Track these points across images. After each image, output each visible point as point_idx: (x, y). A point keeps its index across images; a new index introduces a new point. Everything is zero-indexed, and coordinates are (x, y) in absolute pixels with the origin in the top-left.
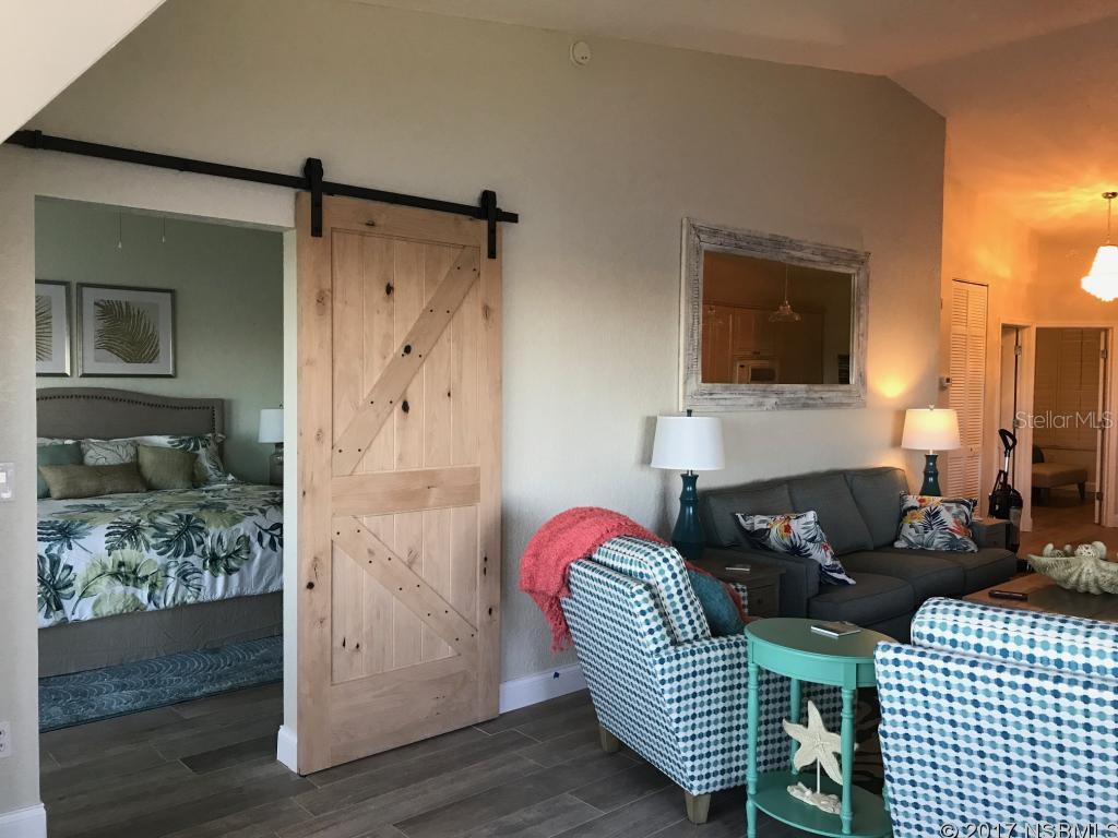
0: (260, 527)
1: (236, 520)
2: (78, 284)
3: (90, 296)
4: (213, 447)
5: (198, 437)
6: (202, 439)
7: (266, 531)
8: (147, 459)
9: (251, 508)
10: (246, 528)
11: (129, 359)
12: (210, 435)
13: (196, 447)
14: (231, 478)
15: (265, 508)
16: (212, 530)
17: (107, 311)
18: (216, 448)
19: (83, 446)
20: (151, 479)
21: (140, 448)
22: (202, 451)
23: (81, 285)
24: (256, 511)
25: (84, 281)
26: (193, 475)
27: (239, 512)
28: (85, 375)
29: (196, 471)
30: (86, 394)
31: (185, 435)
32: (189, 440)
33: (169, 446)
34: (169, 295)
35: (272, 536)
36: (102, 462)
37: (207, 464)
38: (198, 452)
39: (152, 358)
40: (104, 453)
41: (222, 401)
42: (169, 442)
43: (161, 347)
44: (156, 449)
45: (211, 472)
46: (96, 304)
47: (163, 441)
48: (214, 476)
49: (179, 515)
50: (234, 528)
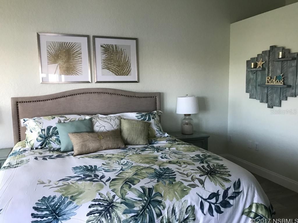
0: (202, 197)
1: (184, 192)
2: (93, 36)
3: (99, 42)
4: (157, 118)
5: (150, 113)
6: (152, 114)
7: (205, 200)
8: (125, 126)
9: (193, 180)
10: (192, 199)
11: (117, 73)
12: (155, 112)
13: (149, 119)
14: (166, 135)
15: (203, 178)
16: (168, 203)
17: (107, 49)
18: (159, 119)
19: (93, 120)
20: (127, 139)
21: (122, 120)
22: (152, 121)
23: (94, 37)
24: (197, 182)
25: (96, 34)
26: (149, 134)
27: (186, 184)
28: (98, 82)
29: (149, 132)
30: (98, 91)
31: (144, 112)
32: (146, 114)
33: (136, 118)
34: (135, 41)
35: (210, 203)
36: (102, 129)
37: (155, 128)
38: (150, 122)
39: (127, 73)
40: (104, 124)
41: (160, 93)
42: (137, 116)
43: (132, 67)
44: (130, 121)
45: (157, 132)
46: (101, 46)
47: (133, 115)
48: (159, 134)
49: (142, 188)
50: (183, 199)
